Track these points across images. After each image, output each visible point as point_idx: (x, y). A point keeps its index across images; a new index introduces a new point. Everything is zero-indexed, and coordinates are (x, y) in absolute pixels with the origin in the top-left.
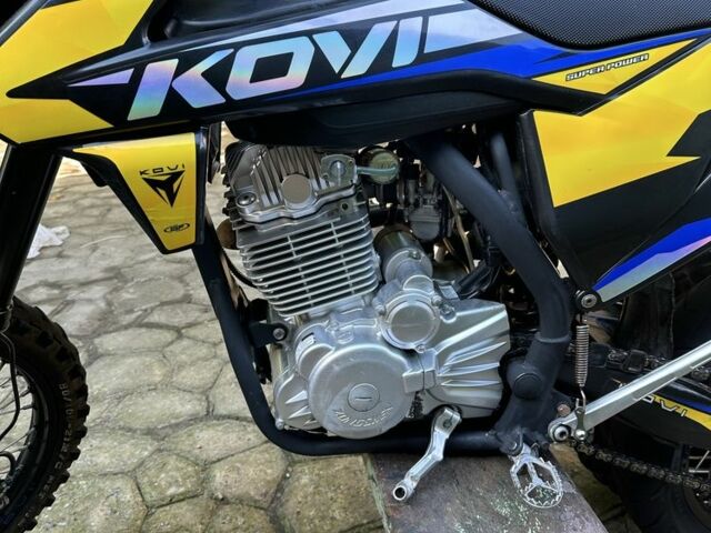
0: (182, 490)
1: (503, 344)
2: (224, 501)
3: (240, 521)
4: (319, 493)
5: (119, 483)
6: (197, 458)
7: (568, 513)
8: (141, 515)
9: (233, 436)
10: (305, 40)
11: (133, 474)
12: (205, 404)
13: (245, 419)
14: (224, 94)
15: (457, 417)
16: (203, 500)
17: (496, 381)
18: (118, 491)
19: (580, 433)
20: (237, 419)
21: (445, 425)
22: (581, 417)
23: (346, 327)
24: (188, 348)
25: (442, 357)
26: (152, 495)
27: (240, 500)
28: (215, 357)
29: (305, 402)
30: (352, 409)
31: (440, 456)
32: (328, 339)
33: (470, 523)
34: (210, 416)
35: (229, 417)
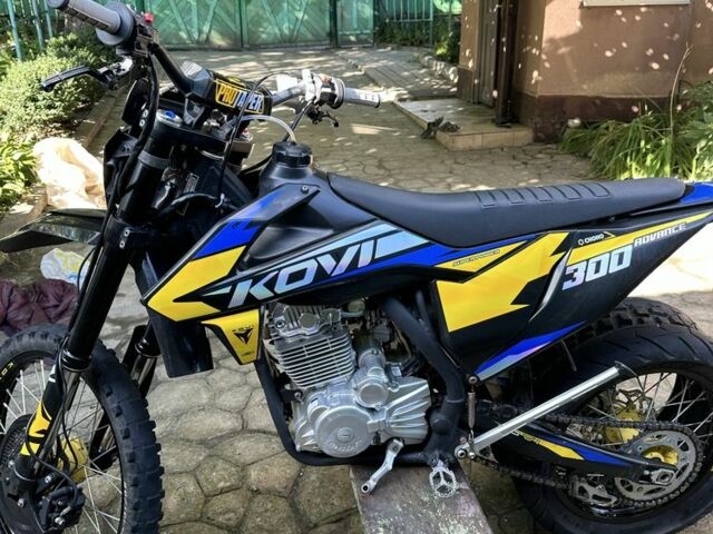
0: (228, 484)
1: (427, 403)
2: (258, 492)
3: (269, 506)
4: (323, 487)
5: (184, 479)
6: (237, 460)
7: (462, 500)
8: (202, 501)
9: (262, 446)
10: (313, 260)
11: (193, 473)
12: (240, 421)
13: (270, 433)
14: (272, 291)
15: (401, 444)
16: (243, 492)
17: (424, 424)
18: (184, 485)
19: (471, 454)
20: (265, 432)
21: (394, 449)
22: (472, 445)
23: (336, 395)
24: (226, 376)
25: (390, 412)
26: (208, 488)
27: (269, 491)
28: (246, 383)
29: (313, 437)
30: (339, 442)
31: (390, 467)
32: (326, 402)
33: (405, 505)
34: (245, 430)
35: (258, 431)
